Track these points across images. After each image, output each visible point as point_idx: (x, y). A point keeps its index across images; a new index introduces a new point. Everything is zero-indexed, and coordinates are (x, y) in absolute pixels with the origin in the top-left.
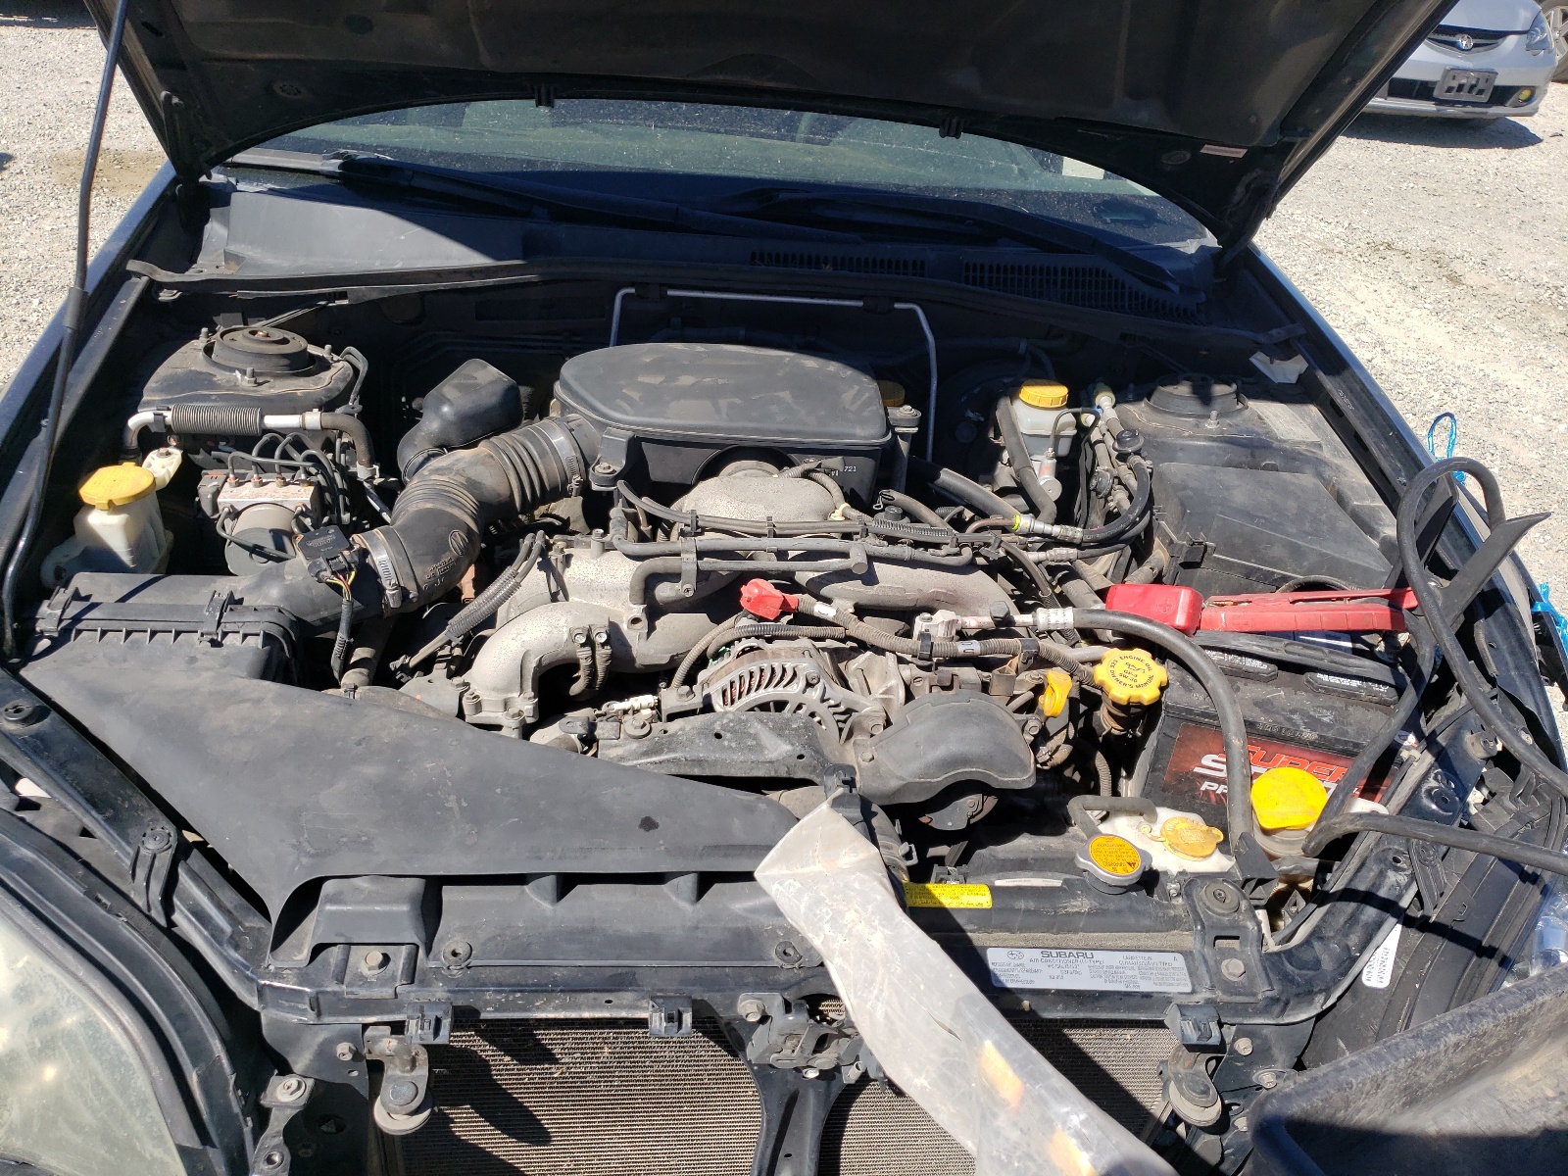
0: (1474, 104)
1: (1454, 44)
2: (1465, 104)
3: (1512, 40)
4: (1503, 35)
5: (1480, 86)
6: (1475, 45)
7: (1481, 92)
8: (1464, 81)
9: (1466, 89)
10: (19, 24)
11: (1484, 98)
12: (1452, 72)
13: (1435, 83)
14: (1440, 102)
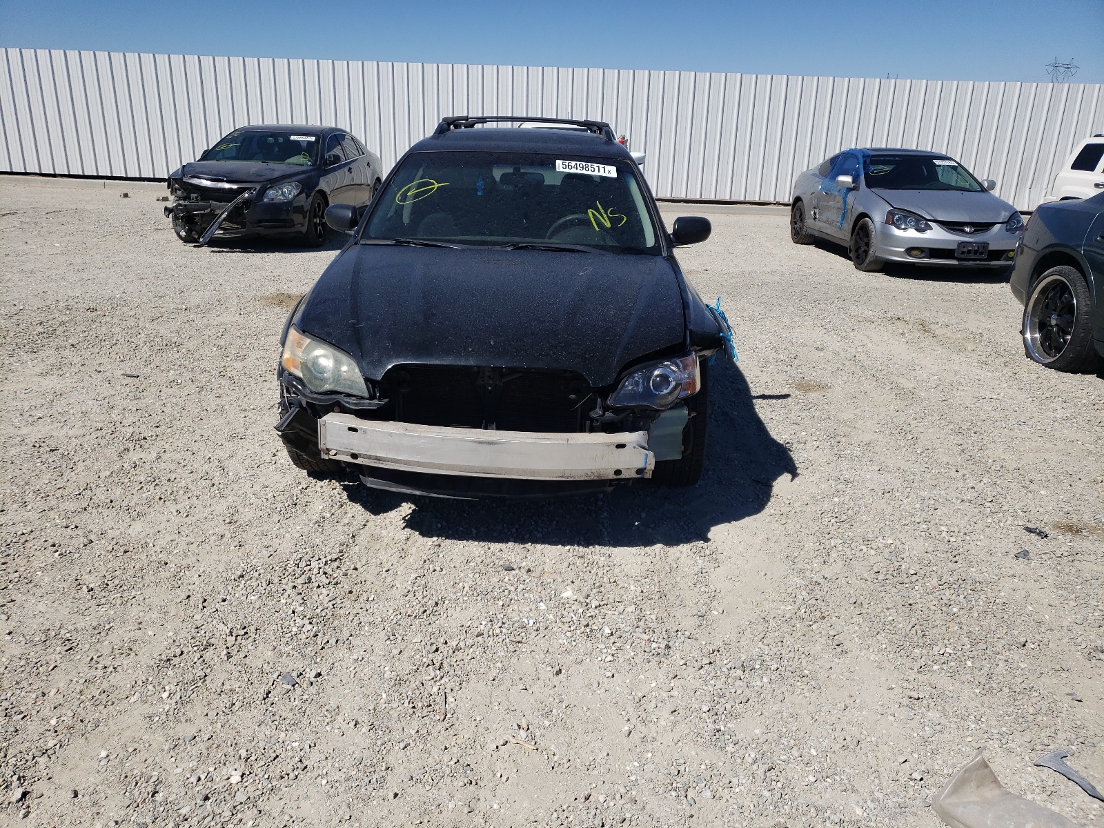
0: (980, 260)
1: (963, 231)
2: (975, 260)
3: (997, 227)
4: (994, 224)
5: (981, 250)
6: (975, 231)
7: (981, 254)
8: (970, 248)
9: (973, 252)
10: (237, 252)
11: (985, 256)
12: (962, 244)
13: (955, 250)
14: (959, 259)
